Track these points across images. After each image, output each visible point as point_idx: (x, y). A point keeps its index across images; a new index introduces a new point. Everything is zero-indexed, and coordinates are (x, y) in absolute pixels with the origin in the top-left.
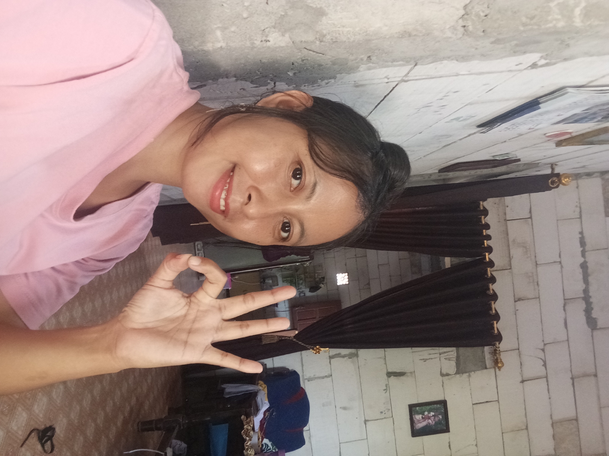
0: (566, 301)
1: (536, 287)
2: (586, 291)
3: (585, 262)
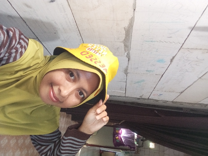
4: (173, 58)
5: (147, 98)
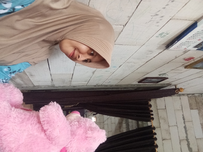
0: (180, 141)
1: (170, 135)
2: (187, 137)
3: (185, 126)
4: (121, 66)
5: (101, 85)
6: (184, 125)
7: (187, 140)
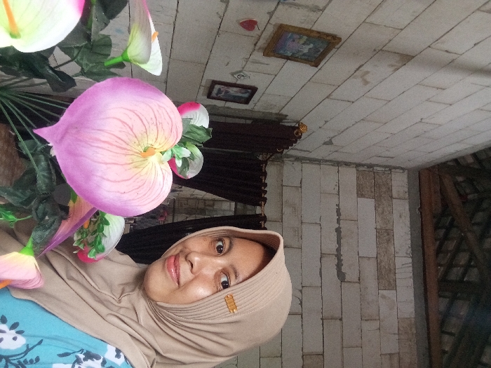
0: (322, 255)
1: (300, 240)
2: (338, 250)
3: (339, 228)
6: (337, 226)
7: (338, 256)
